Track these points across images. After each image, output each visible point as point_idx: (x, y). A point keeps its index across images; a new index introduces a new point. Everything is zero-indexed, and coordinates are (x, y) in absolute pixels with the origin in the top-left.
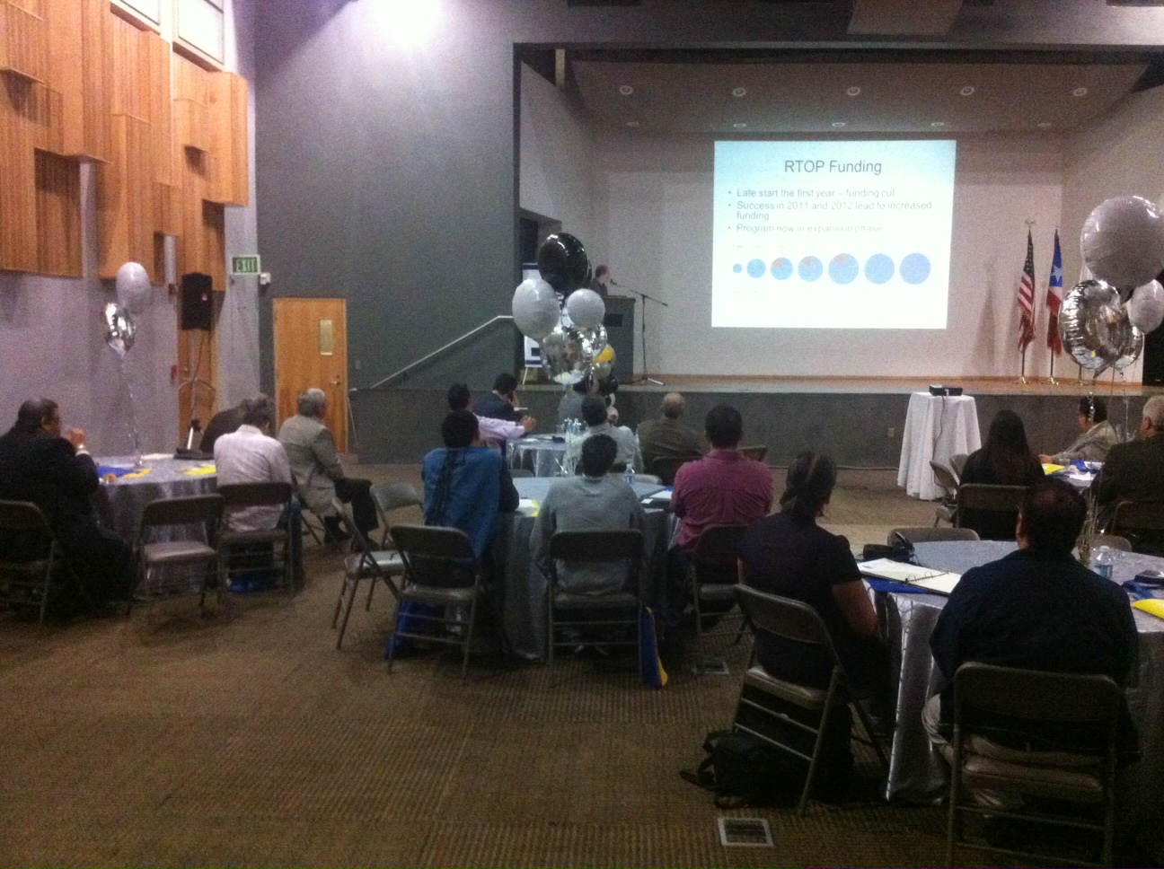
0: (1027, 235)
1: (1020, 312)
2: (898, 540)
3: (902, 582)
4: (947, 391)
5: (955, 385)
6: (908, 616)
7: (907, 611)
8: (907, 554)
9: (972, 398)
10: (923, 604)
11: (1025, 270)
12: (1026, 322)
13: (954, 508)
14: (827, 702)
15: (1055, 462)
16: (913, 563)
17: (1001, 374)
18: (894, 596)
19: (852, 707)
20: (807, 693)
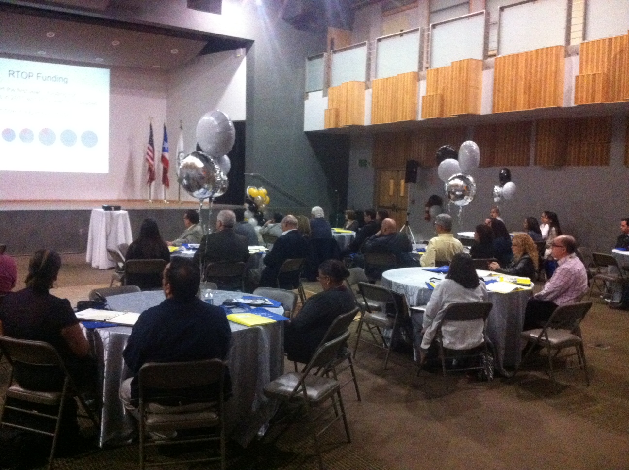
0: (149, 124)
1: (147, 165)
2: (97, 297)
3: (102, 321)
4: (113, 208)
5: (117, 204)
6: (108, 341)
7: (106, 338)
8: (104, 304)
9: (126, 212)
10: (116, 333)
11: (149, 143)
12: (151, 170)
13: (122, 273)
14: (62, 399)
15: (174, 245)
16: (107, 309)
17: (139, 198)
18: (98, 330)
19: (76, 398)
20: (48, 396)
